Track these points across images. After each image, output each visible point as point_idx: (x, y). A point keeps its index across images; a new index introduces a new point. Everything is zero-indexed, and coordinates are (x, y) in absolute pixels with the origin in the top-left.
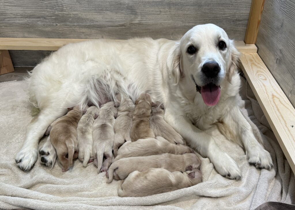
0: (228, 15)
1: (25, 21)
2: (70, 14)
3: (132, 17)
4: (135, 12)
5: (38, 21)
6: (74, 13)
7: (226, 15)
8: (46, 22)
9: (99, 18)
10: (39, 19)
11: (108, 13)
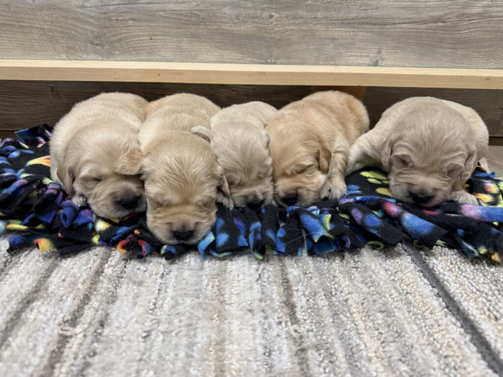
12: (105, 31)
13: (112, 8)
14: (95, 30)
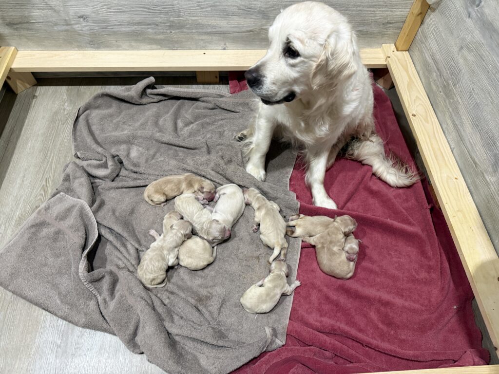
0: (378, 17)
1: (133, 28)
2: (189, 20)
3: (263, 22)
4: (267, 16)
5: (148, 28)
6: (193, 18)
7: (376, 18)
8: (158, 29)
9: (223, 24)
10: (149, 26)
11: (235, 18)
12: (94, 39)
13: (95, 30)
14: (89, 39)
